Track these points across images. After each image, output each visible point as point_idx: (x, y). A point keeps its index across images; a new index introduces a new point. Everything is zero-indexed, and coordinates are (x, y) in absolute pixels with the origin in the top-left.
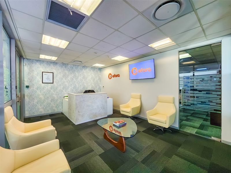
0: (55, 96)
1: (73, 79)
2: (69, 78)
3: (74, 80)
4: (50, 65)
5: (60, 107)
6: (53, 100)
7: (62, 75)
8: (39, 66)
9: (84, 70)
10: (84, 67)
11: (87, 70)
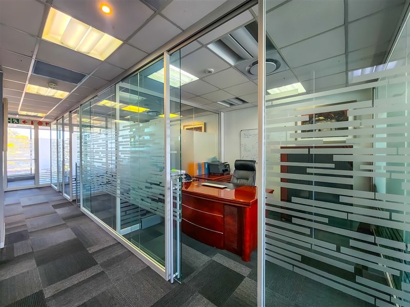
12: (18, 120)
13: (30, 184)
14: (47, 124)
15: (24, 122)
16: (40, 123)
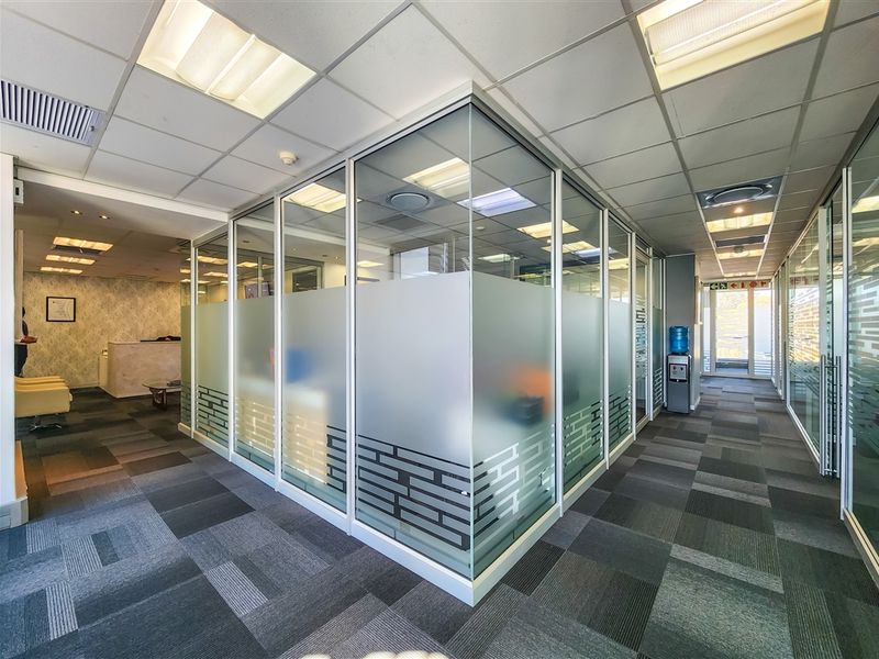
0: (80, 350)
1: (128, 312)
2: (118, 310)
3: (133, 313)
4: (66, 282)
5: (94, 376)
6: (74, 358)
7: (98, 302)
8: (40, 284)
9: (160, 292)
10: (162, 284)
11: (171, 290)
12: (726, 284)
13: (743, 373)
14: (763, 283)
15: (733, 286)
16: (753, 284)
